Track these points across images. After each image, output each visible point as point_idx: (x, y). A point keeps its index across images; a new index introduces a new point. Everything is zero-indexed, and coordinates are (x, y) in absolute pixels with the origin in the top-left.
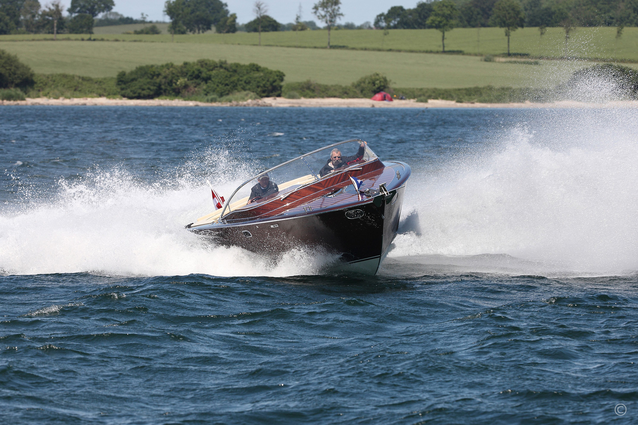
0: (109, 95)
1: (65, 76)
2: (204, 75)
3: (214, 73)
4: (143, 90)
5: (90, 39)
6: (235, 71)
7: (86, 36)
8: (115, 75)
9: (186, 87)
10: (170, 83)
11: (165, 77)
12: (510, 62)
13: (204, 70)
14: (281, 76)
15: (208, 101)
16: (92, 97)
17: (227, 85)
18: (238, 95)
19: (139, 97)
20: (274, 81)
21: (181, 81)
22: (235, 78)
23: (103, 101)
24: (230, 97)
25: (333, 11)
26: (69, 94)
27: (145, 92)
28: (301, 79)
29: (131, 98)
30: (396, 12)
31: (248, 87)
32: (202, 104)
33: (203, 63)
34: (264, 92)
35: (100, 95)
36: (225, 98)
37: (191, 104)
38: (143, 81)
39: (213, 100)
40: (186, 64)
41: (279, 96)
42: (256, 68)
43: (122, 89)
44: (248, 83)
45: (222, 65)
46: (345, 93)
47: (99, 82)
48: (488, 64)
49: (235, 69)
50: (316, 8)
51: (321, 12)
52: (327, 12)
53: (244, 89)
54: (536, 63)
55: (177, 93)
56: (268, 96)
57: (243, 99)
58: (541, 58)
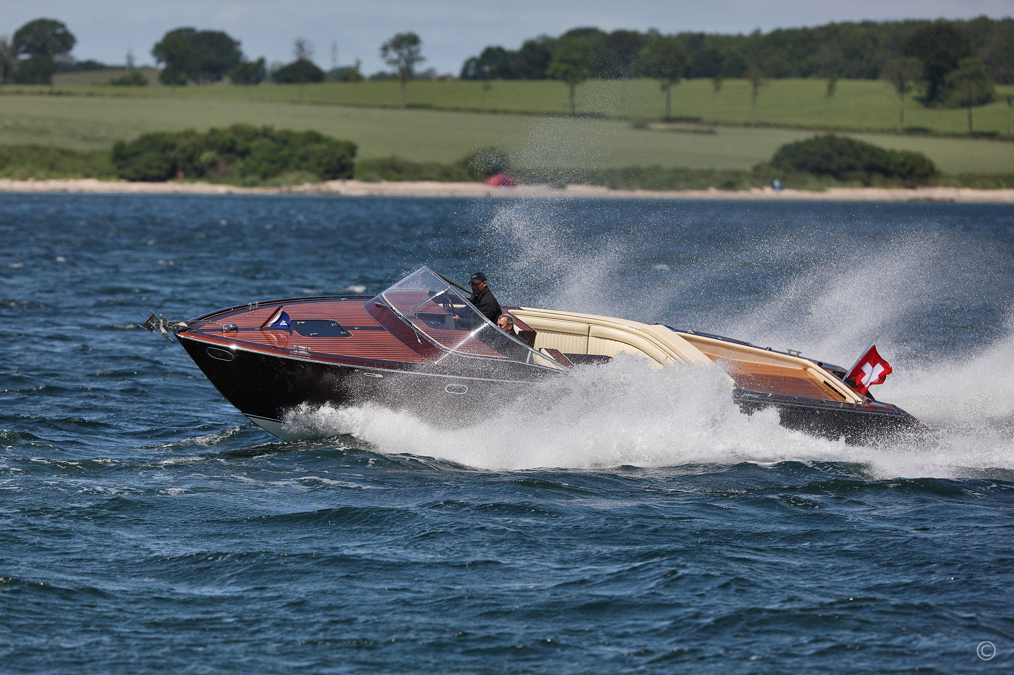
0: (102, 175)
1: (35, 148)
2: (240, 147)
3: (254, 144)
4: (150, 168)
5: (51, 94)
6: (285, 142)
7: (46, 89)
8: (109, 146)
9: (213, 164)
10: (191, 159)
11: (183, 151)
12: (673, 131)
13: (239, 140)
14: (352, 149)
15: (244, 185)
16: (76, 178)
17: (273, 162)
18: (291, 177)
19: (145, 179)
20: (343, 157)
21: (206, 156)
22: (285, 152)
23: (91, 185)
24: (278, 179)
25: (410, 53)
26: (42, 174)
27: (154, 172)
28: (382, 153)
29: (132, 180)
30: (492, 55)
31: (304, 165)
32: (237, 190)
33: (238, 130)
34: (327, 172)
35: (87, 176)
36: (271, 180)
37: (221, 189)
38: (150, 156)
39: (253, 185)
40: (213, 131)
41: (350, 178)
42: (315, 138)
43: (120, 167)
44: (304, 159)
45: (266, 133)
46: (446, 175)
47: (87, 157)
48: (642, 134)
49: (285, 139)
50: (385, 49)
51: (393, 55)
52: (401, 55)
53: (299, 168)
54: (710, 132)
55: (199, 173)
56: (334, 178)
57: (298, 182)
58: (716, 124)
